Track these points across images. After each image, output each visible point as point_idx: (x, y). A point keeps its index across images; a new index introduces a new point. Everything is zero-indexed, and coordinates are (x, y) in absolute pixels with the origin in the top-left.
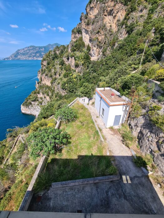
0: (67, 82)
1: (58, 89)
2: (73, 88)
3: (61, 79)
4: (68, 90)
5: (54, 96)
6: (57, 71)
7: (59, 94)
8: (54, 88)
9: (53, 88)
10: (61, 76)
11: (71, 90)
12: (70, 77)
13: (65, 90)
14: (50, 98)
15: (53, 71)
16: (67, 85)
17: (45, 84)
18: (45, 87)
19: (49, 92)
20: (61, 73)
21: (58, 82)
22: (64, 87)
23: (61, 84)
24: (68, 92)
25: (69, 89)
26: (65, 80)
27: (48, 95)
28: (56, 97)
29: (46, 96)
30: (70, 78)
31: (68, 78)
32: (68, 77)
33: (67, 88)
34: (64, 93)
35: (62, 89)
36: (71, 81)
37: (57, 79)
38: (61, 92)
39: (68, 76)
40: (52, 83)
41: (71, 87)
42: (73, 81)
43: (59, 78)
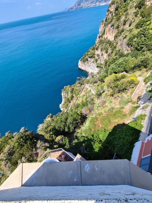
0: (138, 36)
1: (121, 45)
2: (143, 45)
3: (131, 31)
4: (134, 47)
5: (114, 54)
6: (129, 19)
7: (121, 51)
8: (117, 43)
9: (115, 44)
10: (132, 26)
11: (139, 48)
12: (145, 27)
13: (130, 46)
14: (109, 56)
15: (123, 18)
16: (136, 39)
17: (107, 38)
18: (106, 42)
19: (109, 49)
20: (133, 20)
21: (124, 36)
22: (131, 42)
23: (128, 38)
24: (134, 49)
25: (136, 45)
26: (136, 32)
27: (107, 52)
28: (115, 55)
29: (104, 53)
30: (145, 29)
31: (142, 29)
32: (141, 27)
33: (134, 43)
34: (128, 50)
35: (128, 44)
36: (143, 34)
37: (124, 31)
38: (124, 50)
39: (143, 26)
40: (116, 37)
41: (141, 43)
42: (147, 33)
43: (128, 29)
